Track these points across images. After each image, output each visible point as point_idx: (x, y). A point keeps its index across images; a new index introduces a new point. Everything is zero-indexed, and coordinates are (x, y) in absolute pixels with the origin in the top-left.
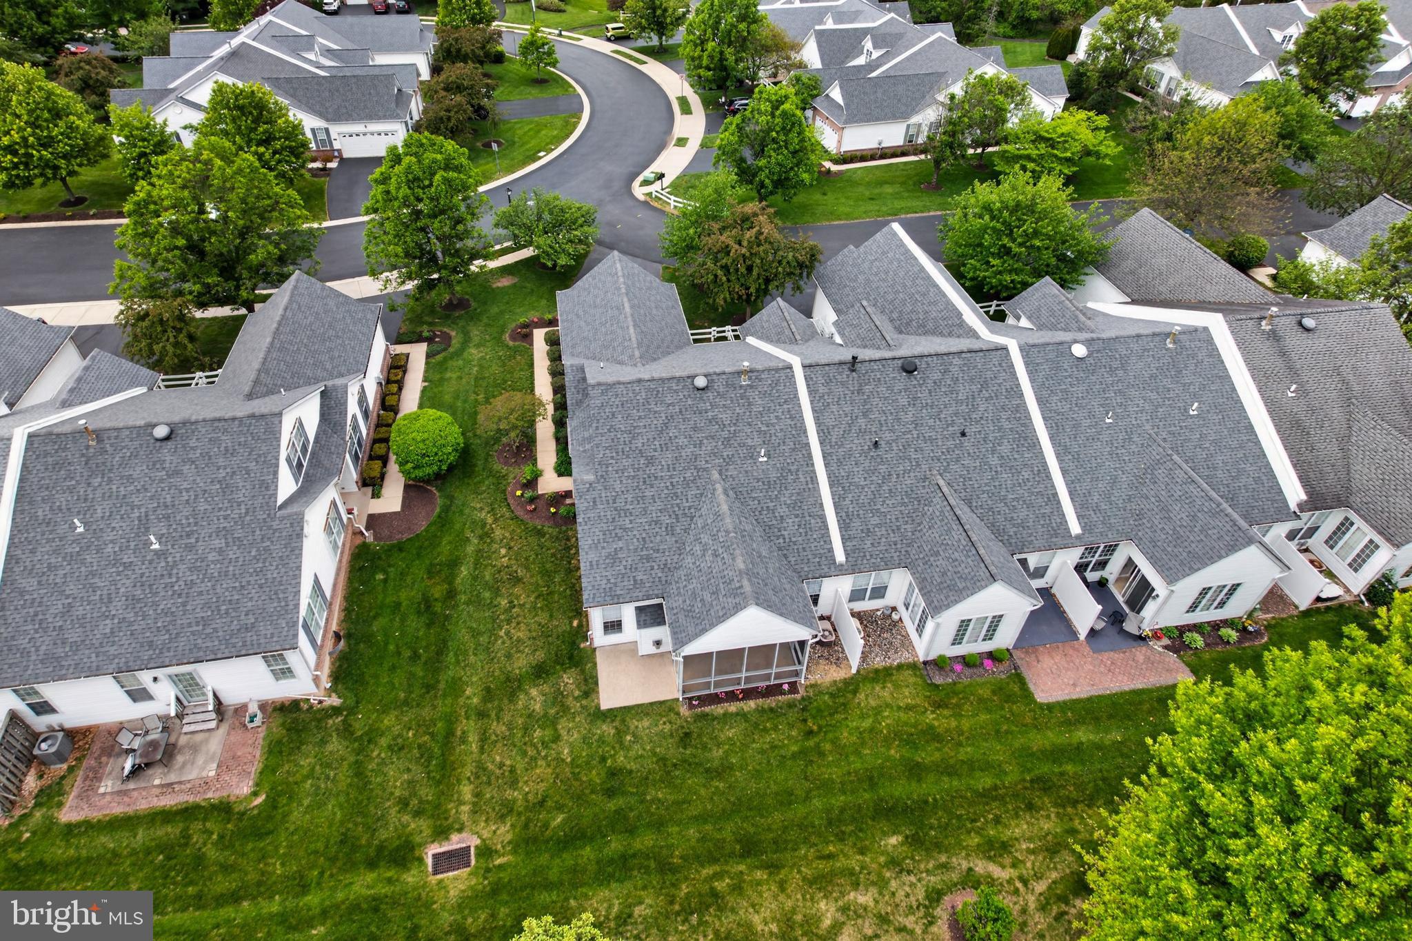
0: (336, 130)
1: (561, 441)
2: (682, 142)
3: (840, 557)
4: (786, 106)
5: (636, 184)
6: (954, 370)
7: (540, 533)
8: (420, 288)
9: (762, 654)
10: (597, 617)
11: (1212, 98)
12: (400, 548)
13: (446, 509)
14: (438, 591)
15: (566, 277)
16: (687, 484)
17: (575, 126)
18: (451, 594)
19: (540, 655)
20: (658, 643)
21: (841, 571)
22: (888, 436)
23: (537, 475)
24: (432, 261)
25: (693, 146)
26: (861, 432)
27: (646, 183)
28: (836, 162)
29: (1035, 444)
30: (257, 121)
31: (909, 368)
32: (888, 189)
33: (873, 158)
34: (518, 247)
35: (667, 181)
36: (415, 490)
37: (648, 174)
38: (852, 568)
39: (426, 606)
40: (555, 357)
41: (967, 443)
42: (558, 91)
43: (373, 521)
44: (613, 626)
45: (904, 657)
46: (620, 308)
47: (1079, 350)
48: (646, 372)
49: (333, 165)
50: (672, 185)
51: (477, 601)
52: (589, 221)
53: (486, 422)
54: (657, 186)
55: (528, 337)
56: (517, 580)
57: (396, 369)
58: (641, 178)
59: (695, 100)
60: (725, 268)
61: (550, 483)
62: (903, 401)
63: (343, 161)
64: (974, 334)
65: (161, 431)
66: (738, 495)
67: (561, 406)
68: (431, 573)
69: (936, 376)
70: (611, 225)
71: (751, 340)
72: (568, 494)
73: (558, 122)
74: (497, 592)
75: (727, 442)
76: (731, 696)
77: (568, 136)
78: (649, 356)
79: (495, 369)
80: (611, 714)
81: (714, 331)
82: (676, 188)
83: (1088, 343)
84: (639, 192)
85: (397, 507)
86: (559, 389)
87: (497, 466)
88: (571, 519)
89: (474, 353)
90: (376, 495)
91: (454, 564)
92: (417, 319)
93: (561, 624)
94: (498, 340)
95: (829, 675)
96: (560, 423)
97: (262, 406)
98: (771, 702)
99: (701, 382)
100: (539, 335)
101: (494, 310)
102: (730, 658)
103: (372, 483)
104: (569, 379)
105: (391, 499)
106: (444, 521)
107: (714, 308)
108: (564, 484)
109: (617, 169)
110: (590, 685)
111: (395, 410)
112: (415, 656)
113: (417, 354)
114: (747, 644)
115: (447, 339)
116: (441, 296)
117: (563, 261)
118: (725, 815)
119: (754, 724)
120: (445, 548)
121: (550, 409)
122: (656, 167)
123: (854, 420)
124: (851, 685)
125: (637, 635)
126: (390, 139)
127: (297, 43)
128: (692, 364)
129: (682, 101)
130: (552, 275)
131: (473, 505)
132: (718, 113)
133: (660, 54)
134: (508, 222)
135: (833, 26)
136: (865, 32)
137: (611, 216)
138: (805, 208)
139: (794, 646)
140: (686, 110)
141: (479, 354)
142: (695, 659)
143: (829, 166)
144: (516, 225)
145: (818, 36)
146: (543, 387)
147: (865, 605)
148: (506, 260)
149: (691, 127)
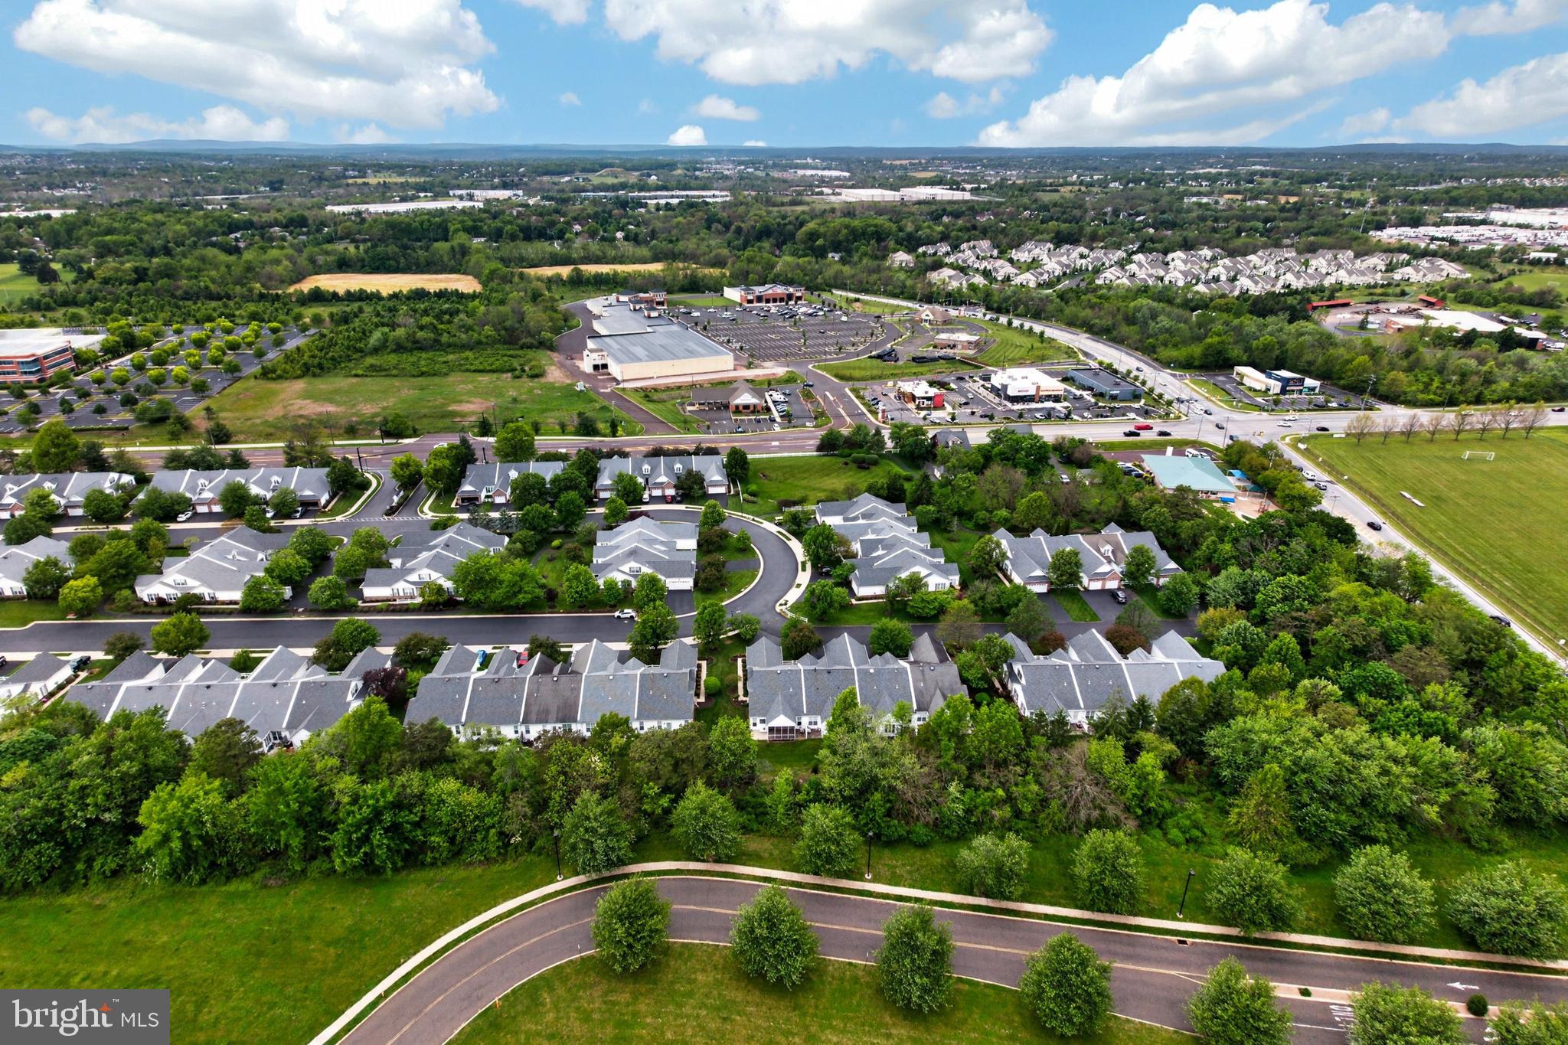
0: (668, 580)
1: (745, 687)
2: (799, 586)
3: (805, 712)
5: (777, 604)
6: (839, 673)
7: (739, 706)
8: (706, 643)
9: (785, 730)
10: (751, 721)
11: (1017, 580)
12: (705, 709)
13: (715, 702)
15: (750, 642)
16: (773, 695)
17: (757, 575)
20: (764, 728)
21: (805, 714)
22: (822, 687)
23: (738, 696)
25: (804, 586)
26: (815, 686)
27: (781, 605)
28: (857, 600)
30: (652, 584)
31: (829, 672)
32: (868, 614)
33: (870, 599)
34: (734, 630)
35: (789, 605)
36: (708, 696)
37: (782, 601)
38: (808, 714)
40: (744, 666)
41: (840, 691)
42: (751, 556)
43: (699, 702)
44: (755, 723)
46: (763, 652)
47: (872, 671)
48: (766, 669)
49: (666, 593)
50: (792, 606)
52: (758, 622)
53: (725, 681)
54: (784, 607)
55: (736, 660)
57: (700, 665)
58: (779, 602)
59: (809, 566)
60: (796, 642)
61: (742, 698)
62: (826, 679)
63: (669, 591)
64: (851, 665)
65: (659, 676)
66: (784, 696)
67: (745, 678)
68: (712, 716)
69: (835, 674)
70: (766, 621)
71: (798, 664)
72: (747, 701)
73: (751, 573)
75: (783, 685)
76: (779, 740)
77: (753, 581)
78: (769, 665)
79: (727, 667)
80: (753, 742)
81: (792, 661)
82: (793, 608)
83: (875, 669)
84: (778, 609)
85: (704, 701)
86: (745, 675)
87: (728, 693)
88: (746, 705)
90: (699, 698)
91: (717, 713)
92: (704, 652)
93: (744, 725)
94: (727, 660)
95: (801, 738)
96: (745, 684)
97: (683, 671)
99: (779, 672)
100: (740, 660)
101: (726, 651)
102: (778, 730)
103: (697, 695)
104: (748, 673)
105: (702, 699)
106: (715, 705)
107: (791, 654)
108: (746, 698)
109: (770, 598)
110: (750, 736)
111: (700, 677)
113: (704, 663)
114: (782, 726)
115: (712, 659)
116: (712, 646)
117: (748, 636)
120: (715, 711)
121: (742, 678)
122: (786, 598)
123: (814, 682)
124: (805, 741)
125: (760, 727)
126: (687, 583)
127: (652, 541)
128: (779, 668)
129: (804, 564)
130: (744, 641)
131: (722, 702)
132: (817, 574)
133: (798, 535)
134: (732, 623)
135: (871, 536)
136: (880, 541)
137: (767, 618)
138: (838, 620)
139: (792, 729)
140: (804, 569)
141: (721, 665)
142: (771, 730)
143: (854, 601)
144: (734, 624)
145: (862, 542)
146: (740, 673)
147: (813, 727)
148: (730, 634)
149: (804, 578)
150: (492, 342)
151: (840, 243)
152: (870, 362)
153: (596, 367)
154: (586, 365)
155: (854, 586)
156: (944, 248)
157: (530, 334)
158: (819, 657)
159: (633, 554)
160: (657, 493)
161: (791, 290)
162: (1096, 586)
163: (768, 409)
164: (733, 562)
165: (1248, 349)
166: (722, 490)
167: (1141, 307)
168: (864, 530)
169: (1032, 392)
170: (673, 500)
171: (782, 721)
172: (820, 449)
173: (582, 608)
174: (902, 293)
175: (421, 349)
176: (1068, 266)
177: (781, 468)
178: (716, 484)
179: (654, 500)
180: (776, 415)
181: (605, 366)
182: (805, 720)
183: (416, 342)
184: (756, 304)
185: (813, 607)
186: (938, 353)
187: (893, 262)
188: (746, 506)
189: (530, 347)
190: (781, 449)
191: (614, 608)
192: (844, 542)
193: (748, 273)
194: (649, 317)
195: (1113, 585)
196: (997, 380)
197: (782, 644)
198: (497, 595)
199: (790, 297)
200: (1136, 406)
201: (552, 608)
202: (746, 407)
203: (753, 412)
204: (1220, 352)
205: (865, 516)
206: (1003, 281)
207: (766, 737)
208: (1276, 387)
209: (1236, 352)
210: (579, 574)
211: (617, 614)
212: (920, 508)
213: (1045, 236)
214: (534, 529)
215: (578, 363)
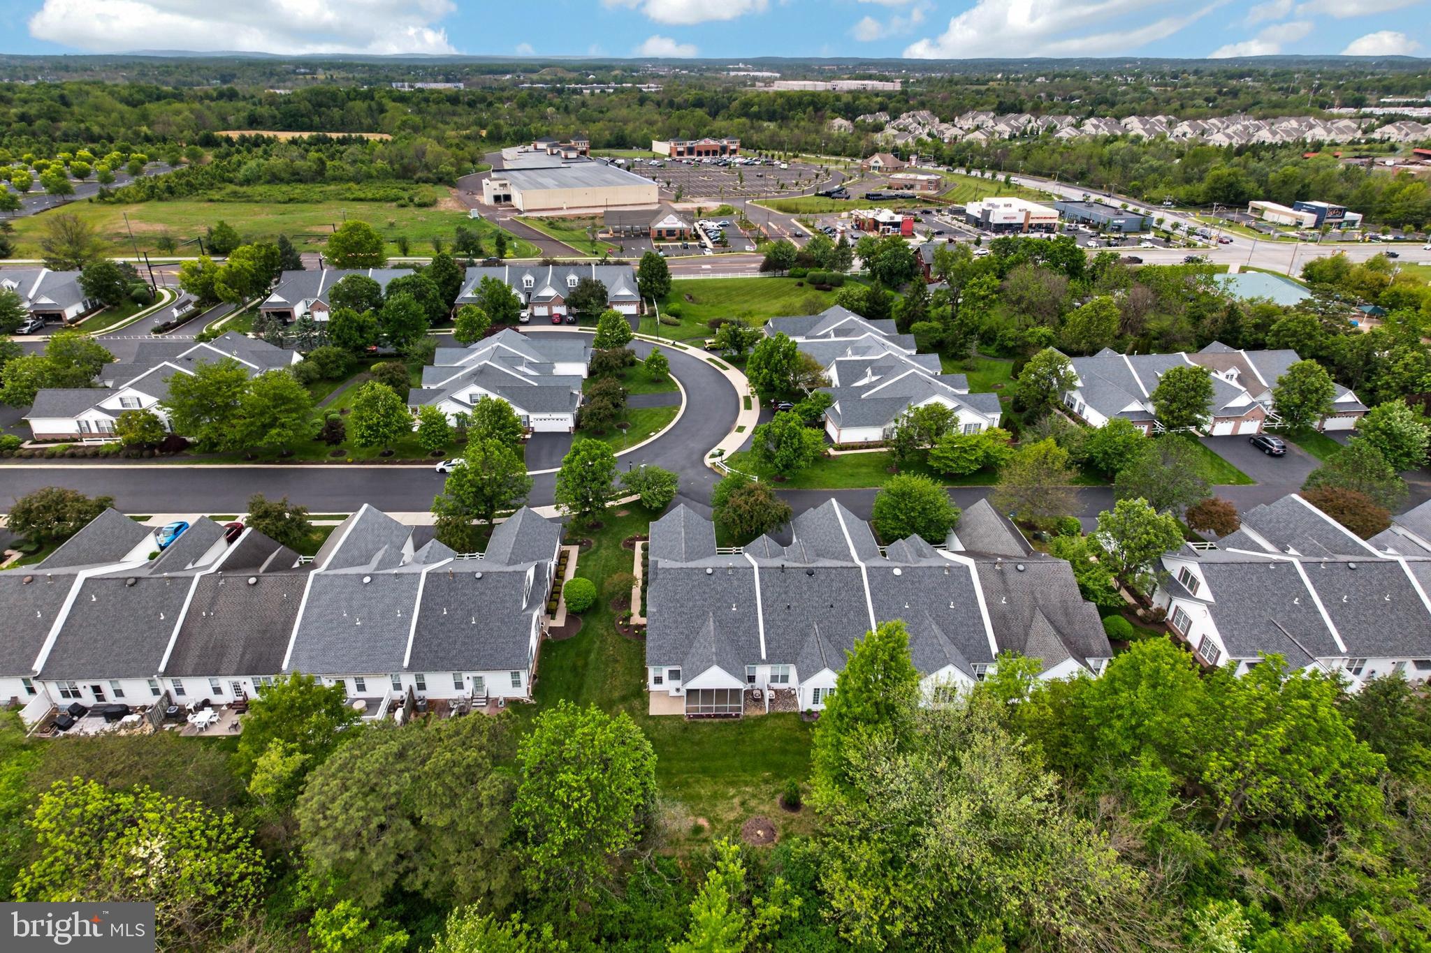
0: (532, 417)
1: (643, 599)
2: (741, 429)
3: (764, 656)
4: (792, 424)
5: (708, 456)
6: (833, 576)
7: (629, 642)
8: (578, 516)
9: (721, 693)
10: (652, 674)
12: (563, 642)
13: (586, 628)
14: (580, 663)
15: (656, 514)
16: (698, 617)
17: (675, 415)
18: (586, 665)
19: (624, 693)
20: (678, 690)
21: (763, 662)
22: (795, 604)
23: (631, 615)
24: (587, 503)
25: (748, 432)
26: (784, 601)
27: (713, 456)
28: (836, 449)
29: (867, 614)
30: (500, 418)
31: (810, 573)
32: (864, 470)
33: (861, 448)
34: (631, 494)
35: (725, 456)
36: (572, 616)
37: (715, 450)
38: (770, 661)
39: (574, 669)
40: (645, 557)
41: (833, 611)
42: (668, 389)
43: (551, 629)
44: (658, 680)
45: (794, 709)
46: (679, 533)
47: (897, 572)
48: (684, 565)
49: (528, 436)
50: (730, 458)
51: (597, 669)
52: (674, 482)
53: (608, 587)
54: (718, 460)
55: (633, 546)
56: (617, 661)
57: (564, 557)
58: (710, 453)
59: (755, 401)
60: (740, 516)
61: (636, 619)
62: (805, 588)
63: (534, 434)
64: (853, 561)
65: (478, 575)
66: (720, 624)
67: (645, 583)
68: (578, 655)
69: (823, 578)
70: (687, 481)
71: (747, 555)
72: (644, 626)
73: (665, 412)
74: (607, 665)
75: (719, 600)
76: (709, 716)
77: (670, 421)
78: (687, 560)
79: (614, 562)
80: (653, 717)
81: (734, 549)
82: (731, 461)
83: (903, 569)
84: (708, 461)
85: (563, 625)
86: (645, 574)
87: (611, 610)
88: (644, 637)
89: (603, 552)
90: (553, 618)
91: (588, 652)
92: (574, 532)
93: (635, 681)
94: (617, 546)
95: (755, 712)
96: (644, 591)
97: (518, 568)
98: (725, 720)
99: (709, 571)
100: (639, 544)
101: (616, 529)
102: (707, 693)
103: (551, 612)
104: (650, 569)
105: (560, 621)
106: (584, 633)
107: (733, 536)
108: (643, 621)
109: (697, 445)
110: (646, 705)
111: (562, 578)
112: (569, 688)
113: (574, 551)
114: (715, 687)
115: (589, 544)
116: (589, 520)
117: (656, 504)
118: (696, 759)
119: (717, 728)
120: (584, 644)
121: (640, 583)
122: (720, 446)
123: (780, 594)
124: (763, 718)
125: (669, 685)
126: (563, 422)
127: (514, 361)
128: (709, 563)
129: (747, 399)
130: (649, 512)
131: (599, 627)
132: (768, 410)
133: (739, 362)
134: (628, 481)
135: (850, 357)
136: (871, 362)
137: (689, 477)
138: (808, 479)
139: (735, 692)
140: (748, 406)
141: (606, 553)
142: (691, 693)
143: (832, 452)
144: (633, 483)
145: (839, 364)
146: (638, 571)
147: (779, 686)
148: (624, 501)
149: (749, 419)
150: (383, 175)
151: (775, 112)
152: (817, 199)
153: (497, 198)
154: (487, 199)
155: (831, 429)
156: (883, 117)
157: (427, 167)
158: (785, 542)
159: (481, 376)
160: (541, 311)
161: (725, 142)
162: (1223, 429)
163: (698, 237)
164: (638, 397)
165: (1261, 183)
166: (632, 310)
167: (1119, 149)
168: (842, 348)
169: (1020, 219)
170: (561, 320)
171: (715, 678)
172: (764, 268)
173: (387, 456)
174: (844, 150)
175: (301, 181)
176: (1018, 128)
177: (715, 289)
178: (625, 301)
179: (534, 320)
180: (706, 240)
181: (508, 198)
182: (763, 673)
183: (295, 173)
184: (686, 156)
185: (769, 457)
186: (893, 193)
187: (831, 128)
188: (664, 328)
189: (426, 181)
190: (713, 271)
191: (438, 456)
192: (811, 367)
193: (678, 130)
194: (566, 158)
195: (1250, 428)
196: (974, 209)
197: (716, 518)
198: (235, 430)
199: (724, 150)
200: (1148, 236)
201: (338, 455)
202: (671, 232)
203: (679, 239)
204: (1231, 185)
205: (838, 332)
206: (950, 143)
207: (680, 709)
208: (1309, 219)
209: (1250, 186)
210: (375, 398)
211: (440, 466)
212: (917, 325)
213: (986, 107)
214: (345, 344)
215: (478, 197)
